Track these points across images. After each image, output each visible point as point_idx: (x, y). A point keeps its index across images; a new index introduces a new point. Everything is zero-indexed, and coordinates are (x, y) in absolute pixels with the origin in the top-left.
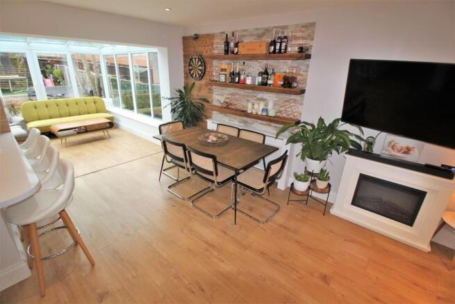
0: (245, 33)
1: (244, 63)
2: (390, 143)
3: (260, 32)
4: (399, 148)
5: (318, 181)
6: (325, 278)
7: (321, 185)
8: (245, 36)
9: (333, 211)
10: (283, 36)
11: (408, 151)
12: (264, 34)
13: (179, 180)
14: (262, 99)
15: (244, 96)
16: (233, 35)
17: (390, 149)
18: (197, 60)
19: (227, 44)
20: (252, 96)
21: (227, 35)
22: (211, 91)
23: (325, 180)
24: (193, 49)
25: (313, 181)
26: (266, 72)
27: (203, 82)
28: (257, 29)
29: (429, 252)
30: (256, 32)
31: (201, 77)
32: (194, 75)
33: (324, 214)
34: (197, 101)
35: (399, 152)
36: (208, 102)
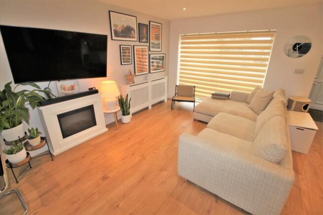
2: (61, 87)
4: (67, 88)
5: (31, 142)
6: (104, 178)
7: (36, 142)
9: (56, 152)
11: (72, 88)
17: (63, 91)
23: (37, 136)
25: (27, 144)
29: (108, 131)
33: (53, 160)
35: (69, 90)
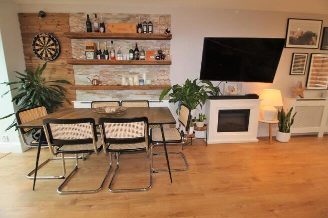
0: (109, 16)
1: (112, 42)
3: (124, 17)
8: (109, 19)
9: (209, 141)
10: (148, 21)
12: (128, 19)
13: (66, 176)
14: (134, 73)
15: (114, 72)
16: (96, 17)
18: (47, 39)
19: (89, 23)
20: (124, 72)
21: (88, 16)
22: (71, 71)
23: (202, 121)
24: (38, 27)
26: (137, 49)
27: (58, 62)
28: (121, 14)
29: (258, 142)
30: (121, 17)
31: (55, 57)
32: (44, 55)
34: (51, 83)
36: (68, 83)
